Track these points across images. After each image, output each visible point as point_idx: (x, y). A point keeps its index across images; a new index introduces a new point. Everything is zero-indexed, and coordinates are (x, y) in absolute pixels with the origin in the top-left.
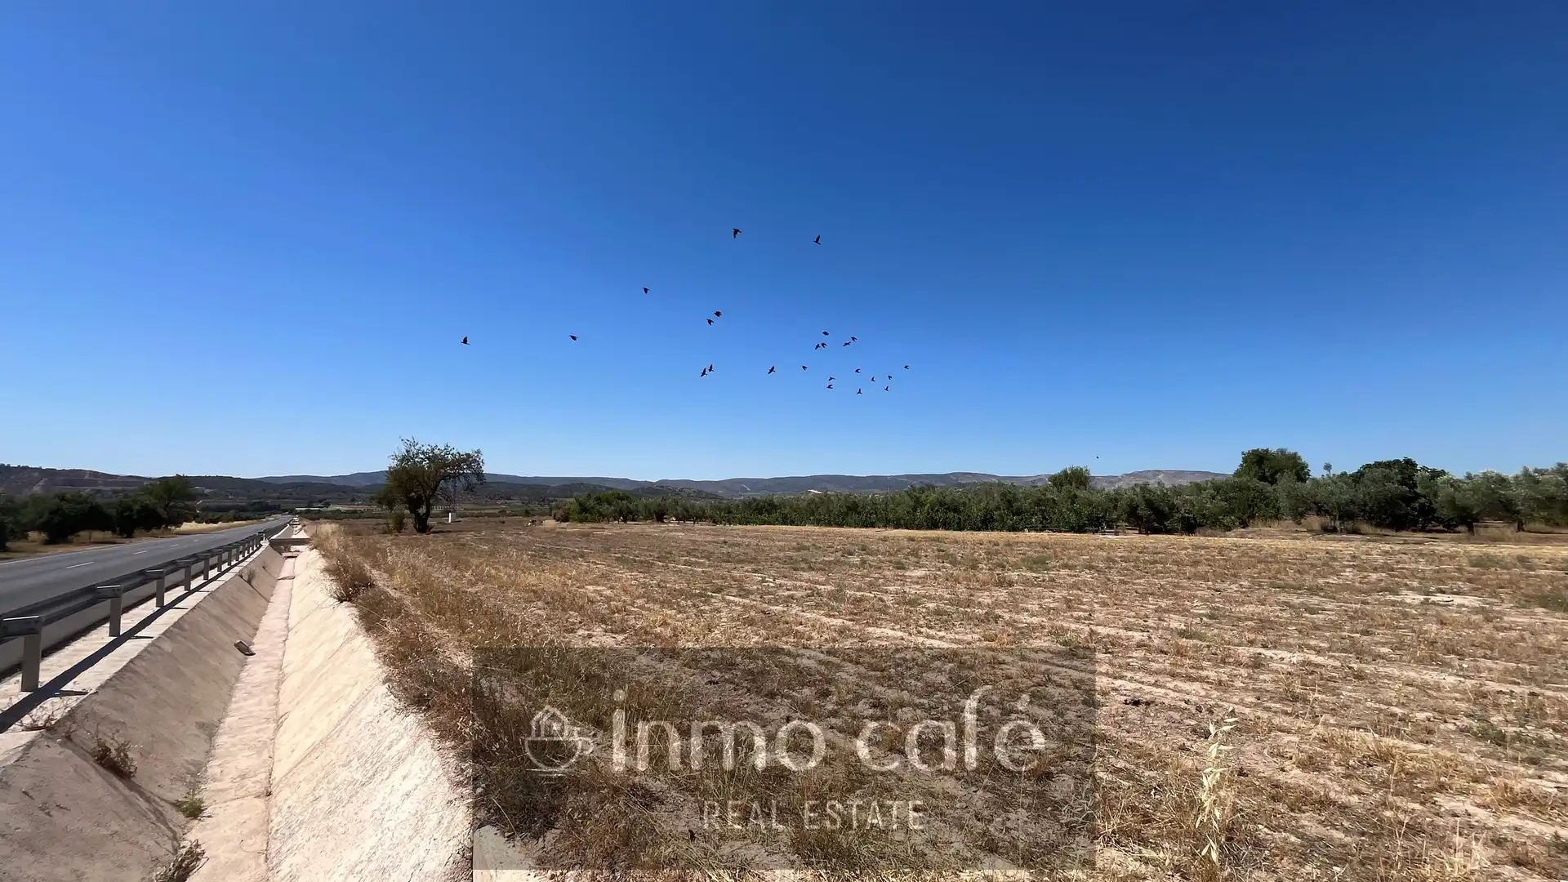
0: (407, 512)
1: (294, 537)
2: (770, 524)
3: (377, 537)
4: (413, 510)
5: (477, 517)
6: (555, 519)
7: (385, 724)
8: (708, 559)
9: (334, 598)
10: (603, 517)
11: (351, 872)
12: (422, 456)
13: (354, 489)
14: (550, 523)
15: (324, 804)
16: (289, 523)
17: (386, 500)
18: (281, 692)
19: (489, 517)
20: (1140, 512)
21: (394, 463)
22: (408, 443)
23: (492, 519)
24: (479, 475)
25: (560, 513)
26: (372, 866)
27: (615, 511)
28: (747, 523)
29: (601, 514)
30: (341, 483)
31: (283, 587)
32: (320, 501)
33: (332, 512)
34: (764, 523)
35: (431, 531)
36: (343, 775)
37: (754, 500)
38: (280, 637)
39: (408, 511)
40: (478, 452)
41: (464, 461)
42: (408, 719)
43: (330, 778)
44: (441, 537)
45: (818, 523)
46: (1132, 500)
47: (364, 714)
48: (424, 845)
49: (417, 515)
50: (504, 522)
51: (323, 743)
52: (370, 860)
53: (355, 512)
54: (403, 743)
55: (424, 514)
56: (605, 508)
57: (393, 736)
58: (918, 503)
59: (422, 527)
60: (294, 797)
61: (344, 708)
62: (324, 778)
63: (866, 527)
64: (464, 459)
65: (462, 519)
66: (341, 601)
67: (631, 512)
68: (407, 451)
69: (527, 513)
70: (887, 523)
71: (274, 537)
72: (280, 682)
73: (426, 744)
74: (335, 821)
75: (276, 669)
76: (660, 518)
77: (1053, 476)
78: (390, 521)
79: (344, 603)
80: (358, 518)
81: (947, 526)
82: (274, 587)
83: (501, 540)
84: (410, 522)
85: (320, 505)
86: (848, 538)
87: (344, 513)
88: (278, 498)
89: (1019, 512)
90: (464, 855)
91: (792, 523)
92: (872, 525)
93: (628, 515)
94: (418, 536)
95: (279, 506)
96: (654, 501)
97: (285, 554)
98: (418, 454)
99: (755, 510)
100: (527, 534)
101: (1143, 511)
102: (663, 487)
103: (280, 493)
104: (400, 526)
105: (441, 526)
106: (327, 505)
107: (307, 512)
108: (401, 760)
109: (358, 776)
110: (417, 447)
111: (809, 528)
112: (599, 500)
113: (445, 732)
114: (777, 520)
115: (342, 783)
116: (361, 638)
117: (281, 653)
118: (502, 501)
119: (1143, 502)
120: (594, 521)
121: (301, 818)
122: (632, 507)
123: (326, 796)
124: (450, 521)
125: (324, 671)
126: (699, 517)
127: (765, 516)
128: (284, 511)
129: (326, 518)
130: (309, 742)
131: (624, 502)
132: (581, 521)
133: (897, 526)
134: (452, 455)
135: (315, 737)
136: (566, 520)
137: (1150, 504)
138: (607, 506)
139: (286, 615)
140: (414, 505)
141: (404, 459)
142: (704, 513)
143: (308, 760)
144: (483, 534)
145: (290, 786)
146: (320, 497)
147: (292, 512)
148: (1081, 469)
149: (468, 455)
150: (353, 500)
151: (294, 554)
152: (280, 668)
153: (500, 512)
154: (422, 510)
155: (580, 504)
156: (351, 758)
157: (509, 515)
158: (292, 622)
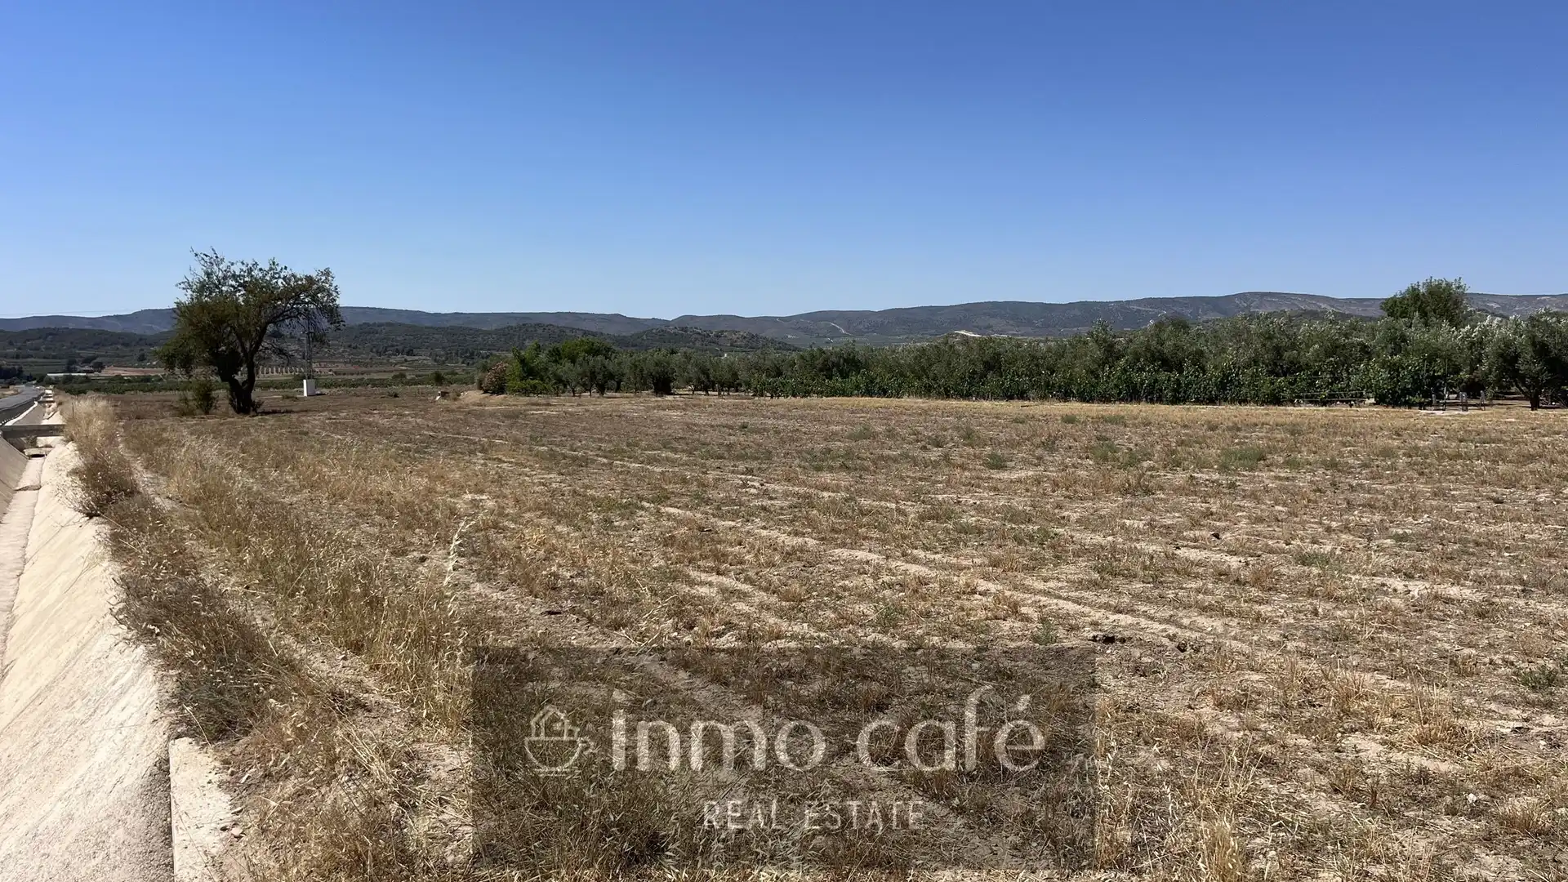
0: (216, 379)
1: (45, 422)
2: (844, 393)
3: (168, 422)
4: (227, 375)
5: (353, 386)
6: (481, 388)
7: (114, 659)
8: (690, 453)
9: (80, 511)
10: (561, 385)
11: (60, 800)
12: (233, 283)
13: (142, 340)
14: (472, 396)
15: (44, 747)
16: (37, 399)
17: (178, 358)
18: (9, 637)
19: (374, 385)
20: (1522, 368)
21: (185, 297)
22: (207, 259)
23: (379, 390)
24: (332, 312)
25: (488, 377)
26: (79, 791)
27: (584, 375)
28: (807, 394)
29: (559, 380)
30: (119, 329)
31: (23, 500)
32: (87, 361)
33: (111, 380)
34: (834, 393)
35: (259, 410)
36: (66, 716)
37: (822, 352)
38: (11, 570)
39: (218, 379)
40: (327, 273)
41: (304, 289)
42: (138, 650)
43: (52, 722)
44: (271, 420)
45: (927, 391)
46: (1508, 344)
47: (94, 652)
48: (125, 766)
49: (234, 383)
50: (396, 396)
51: (49, 688)
52: (77, 787)
53: (147, 379)
54: (129, 675)
55: (244, 383)
56: (565, 368)
57: (120, 670)
58: (1111, 353)
59: (244, 404)
60: (15, 746)
61: (73, 646)
62: (45, 722)
63: (1010, 398)
64: (303, 285)
65: (325, 391)
66: (90, 516)
67: (611, 376)
68: (208, 275)
69: (439, 379)
70: (1048, 391)
71: (10, 423)
72: (9, 627)
73: (150, 673)
74: (54, 759)
75: (5, 611)
76: (663, 386)
77: (1388, 300)
78: (190, 395)
79: (95, 518)
80: (150, 391)
81: (1154, 395)
82: (8, 502)
83: (369, 424)
84: (222, 394)
85: (87, 368)
86: (959, 418)
87: (129, 381)
88: (17, 357)
89: (1294, 367)
90: (160, 767)
91: (884, 393)
92: (1022, 395)
93: (604, 382)
94: (235, 419)
95: (20, 371)
96: (651, 357)
97: (28, 452)
98: (225, 278)
99: (821, 370)
100: (416, 416)
101: (1528, 364)
102: (685, 329)
103: (19, 349)
104: (206, 402)
105: (287, 402)
106: (100, 367)
107: (68, 380)
108: (123, 693)
109: (78, 716)
110: (223, 266)
111: (907, 401)
112: (556, 356)
113: (170, 660)
114: (857, 387)
115: (63, 725)
116: (106, 564)
117: (12, 593)
118: (399, 358)
119: (1530, 349)
120: (545, 391)
121: (20, 764)
122: (611, 366)
123: (47, 740)
124: (305, 394)
125: (58, 607)
126: (730, 383)
127: (838, 382)
128: (30, 379)
129: (98, 390)
130: (32, 691)
131: (599, 358)
132: (526, 392)
133: (1066, 396)
134: (284, 278)
135: (42, 682)
136: (500, 390)
137: (1541, 350)
138: (568, 365)
139: (22, 542)
140: (226, 365)
141: (202, 288)
142: (735, 375)
143: (31, 707)
144: (343, 415)
145: (11, 736)
146: (86, 354)
147: (42, 381)
148: (1449, 285)
149: (309, 279)
150: (142, 358)
151: (43, 451)
152: (10, 608)
153: (395, 377)
154: (241, 377)
155: (523, 361)
156: (75, 699)
157: (409, 383)
158: (29, 551)
